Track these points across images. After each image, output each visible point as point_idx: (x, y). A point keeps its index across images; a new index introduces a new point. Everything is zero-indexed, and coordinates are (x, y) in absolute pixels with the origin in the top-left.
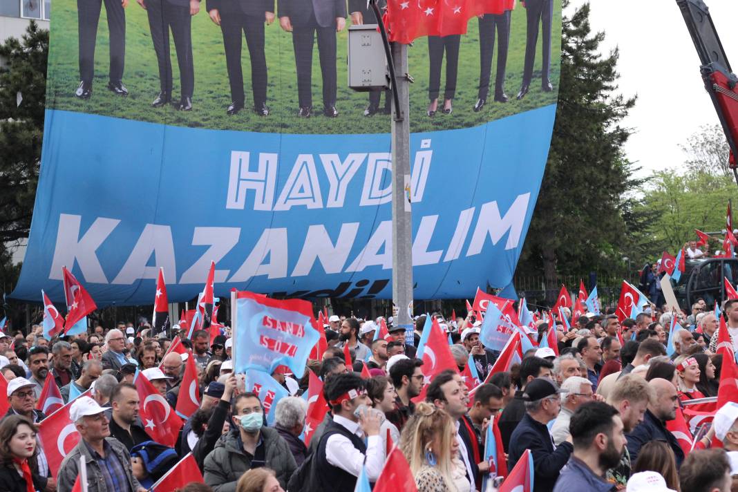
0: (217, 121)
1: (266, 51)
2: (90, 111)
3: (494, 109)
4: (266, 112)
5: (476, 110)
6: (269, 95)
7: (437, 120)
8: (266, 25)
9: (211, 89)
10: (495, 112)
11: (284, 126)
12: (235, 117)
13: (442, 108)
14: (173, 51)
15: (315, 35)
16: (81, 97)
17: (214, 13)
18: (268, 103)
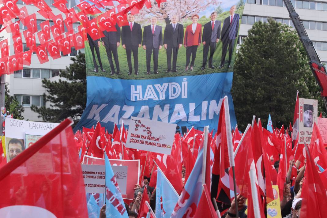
0: (126, 77)
1: (138, 56)
3: (209, 70)
4: (138, 74)
5: (202, 70)
6: (139, 69)
7: (188, 73)
8: (139, 48)
9: (124, 68)
11: (143, 77)
12: (130, 76)
13: (190, 69)
14: (113, 58)
15: (153, 50)
16: (96, 72)
17: (124, 46)
18: (138, 71)
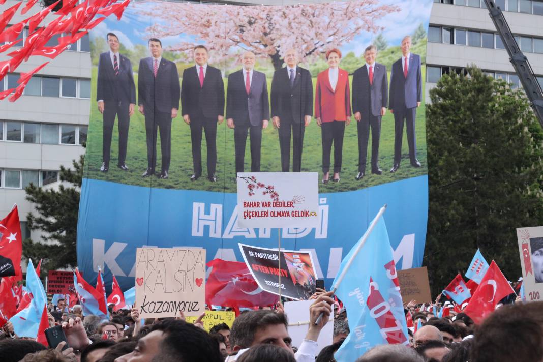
0: (184, 185)
1: (216, 141)
2: (108, 180)
3: (372, 179)
4: (215, 179)
5: (358, 179)
6: (217, 169)
7: (329, 186)
8: (218, 125)
9: (181, 165)
10: (373, 181)
11: (226, 188)
12: (195, 182)
13: (332, 178)
14: (159, 141)
15: (249, 131)
16: (103, 171)
17: (186, 117)
18: (216, 174)
